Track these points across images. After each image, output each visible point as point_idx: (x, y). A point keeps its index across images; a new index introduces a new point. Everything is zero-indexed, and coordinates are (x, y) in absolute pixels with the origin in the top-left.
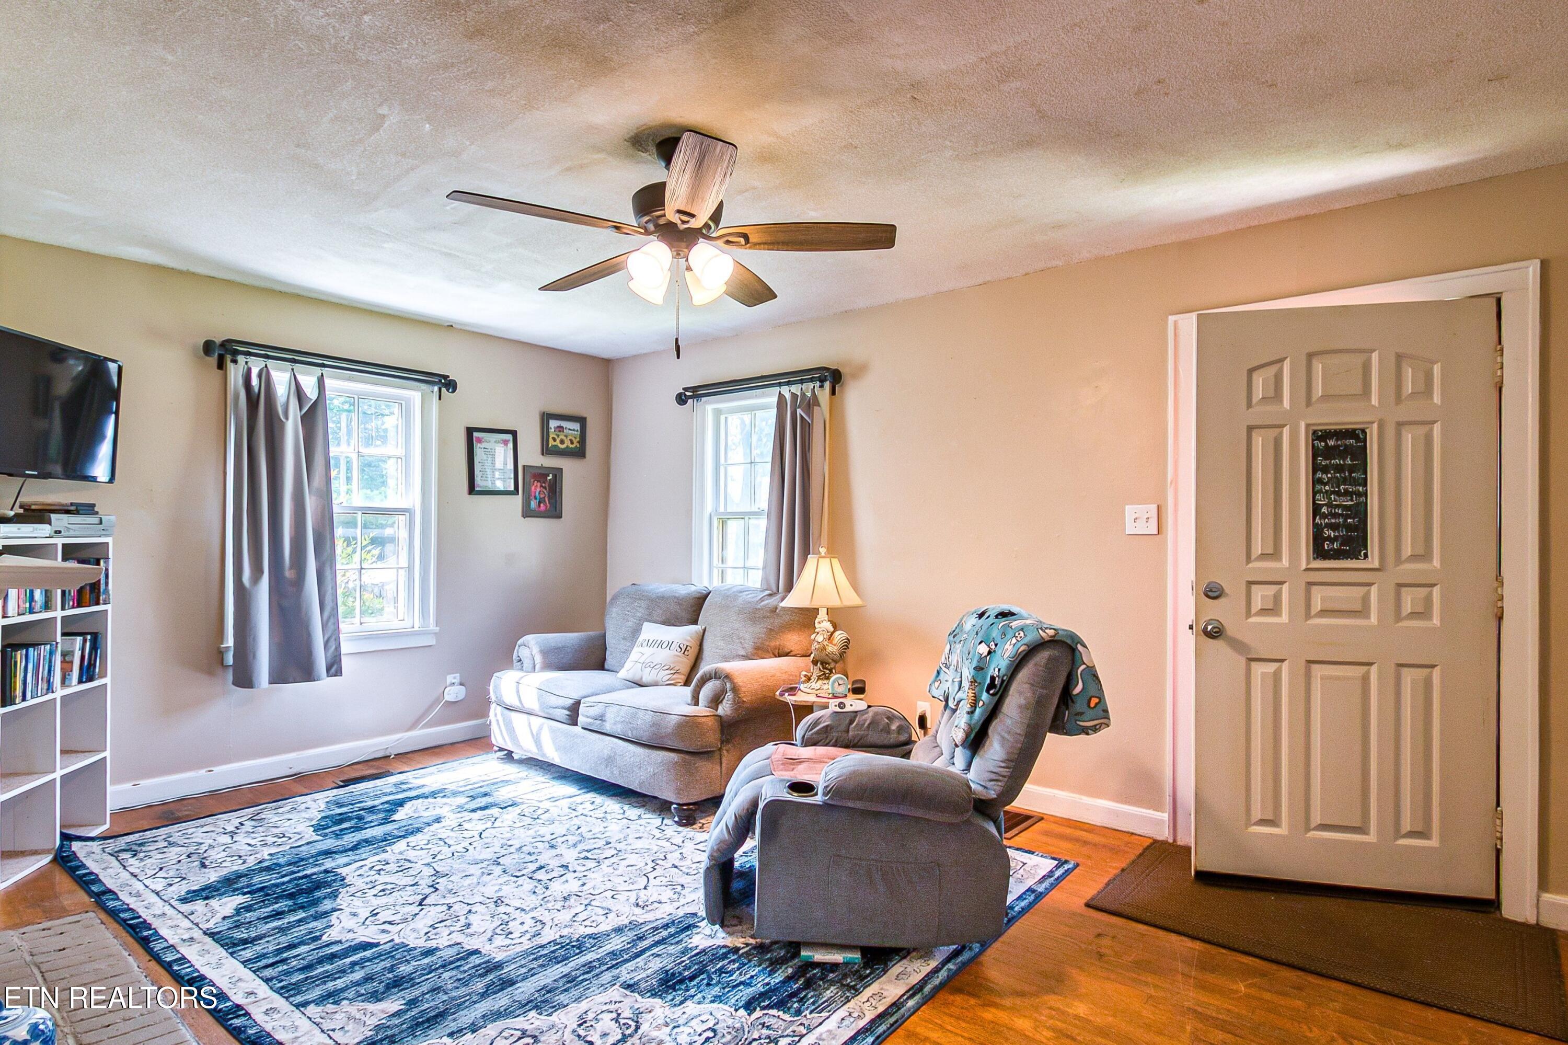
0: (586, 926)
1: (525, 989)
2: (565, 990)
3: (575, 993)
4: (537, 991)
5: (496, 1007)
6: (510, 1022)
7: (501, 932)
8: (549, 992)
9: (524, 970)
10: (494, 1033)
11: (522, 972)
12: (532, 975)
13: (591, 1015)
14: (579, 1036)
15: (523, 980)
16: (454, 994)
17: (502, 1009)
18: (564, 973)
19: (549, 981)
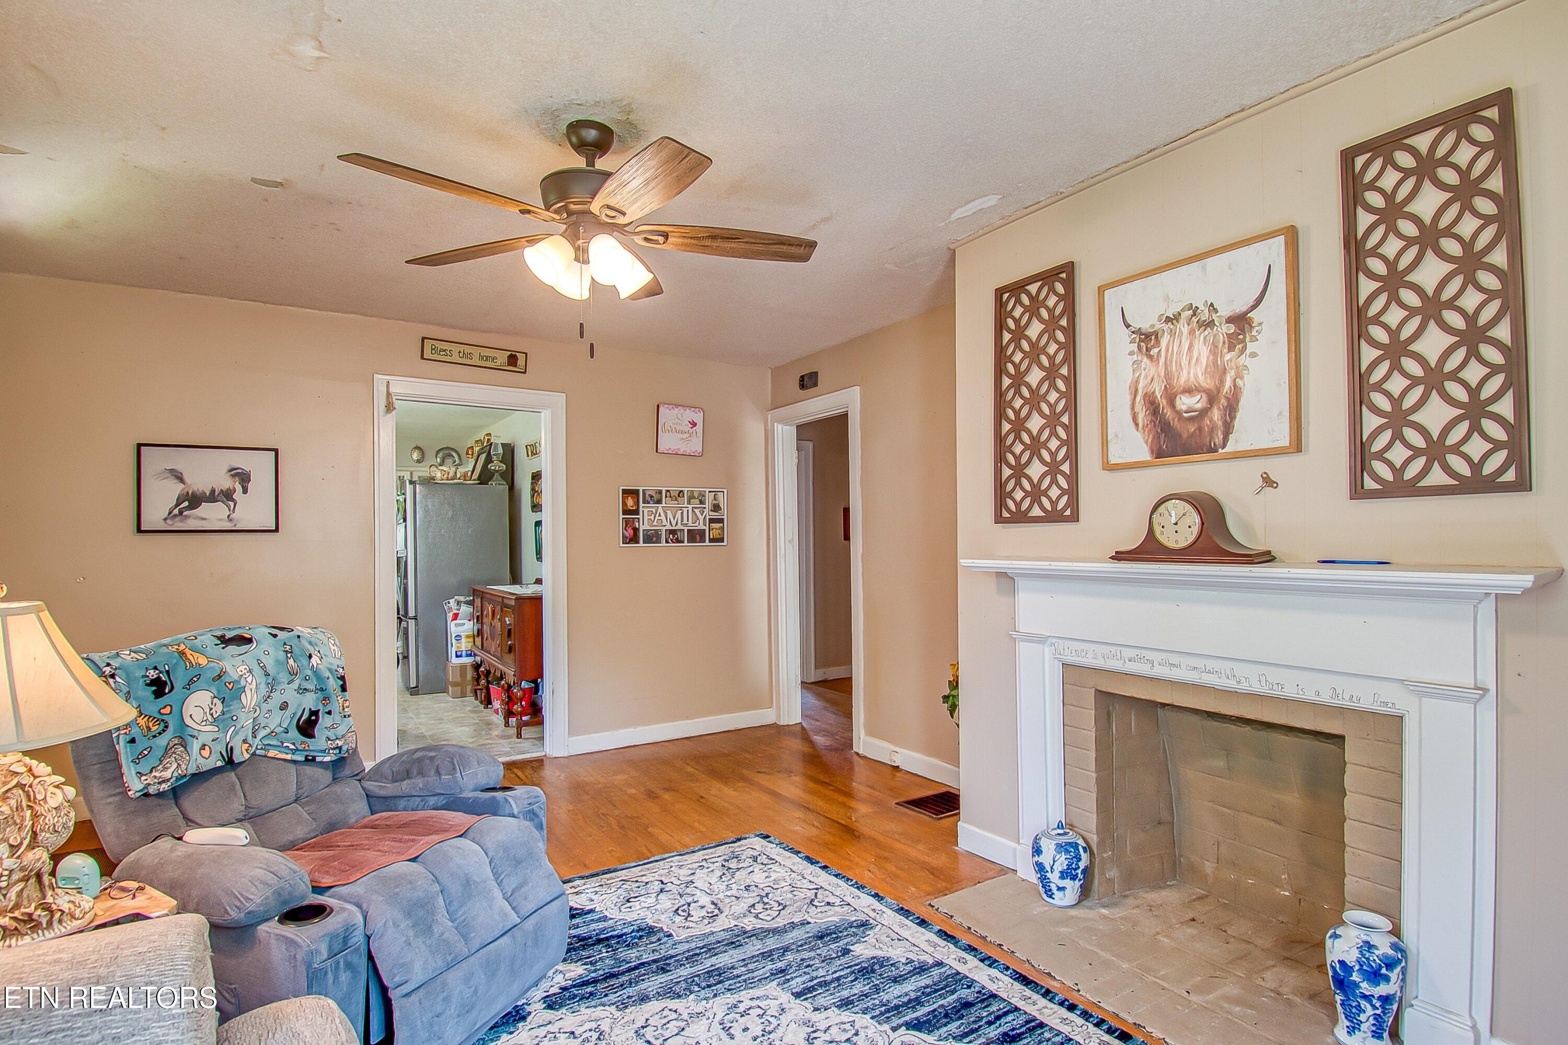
0: (676, 1011)
1: (754, 947)
2: (719, 942)
3: (712, 939)
4: (742, 945)
5: (776, 937)
6: (766, 925)
7: (771, 1019)
8: (733, 943)
9: (751, 967)
10: (778, 919)
11: (753, 965)
12: (744, 960)
13: (706, 921)
14: (719, 909)
15: (753, 957)
16: (812, 954)
17: (771, 935)
18: (716, 957)
19: (731, 952)
